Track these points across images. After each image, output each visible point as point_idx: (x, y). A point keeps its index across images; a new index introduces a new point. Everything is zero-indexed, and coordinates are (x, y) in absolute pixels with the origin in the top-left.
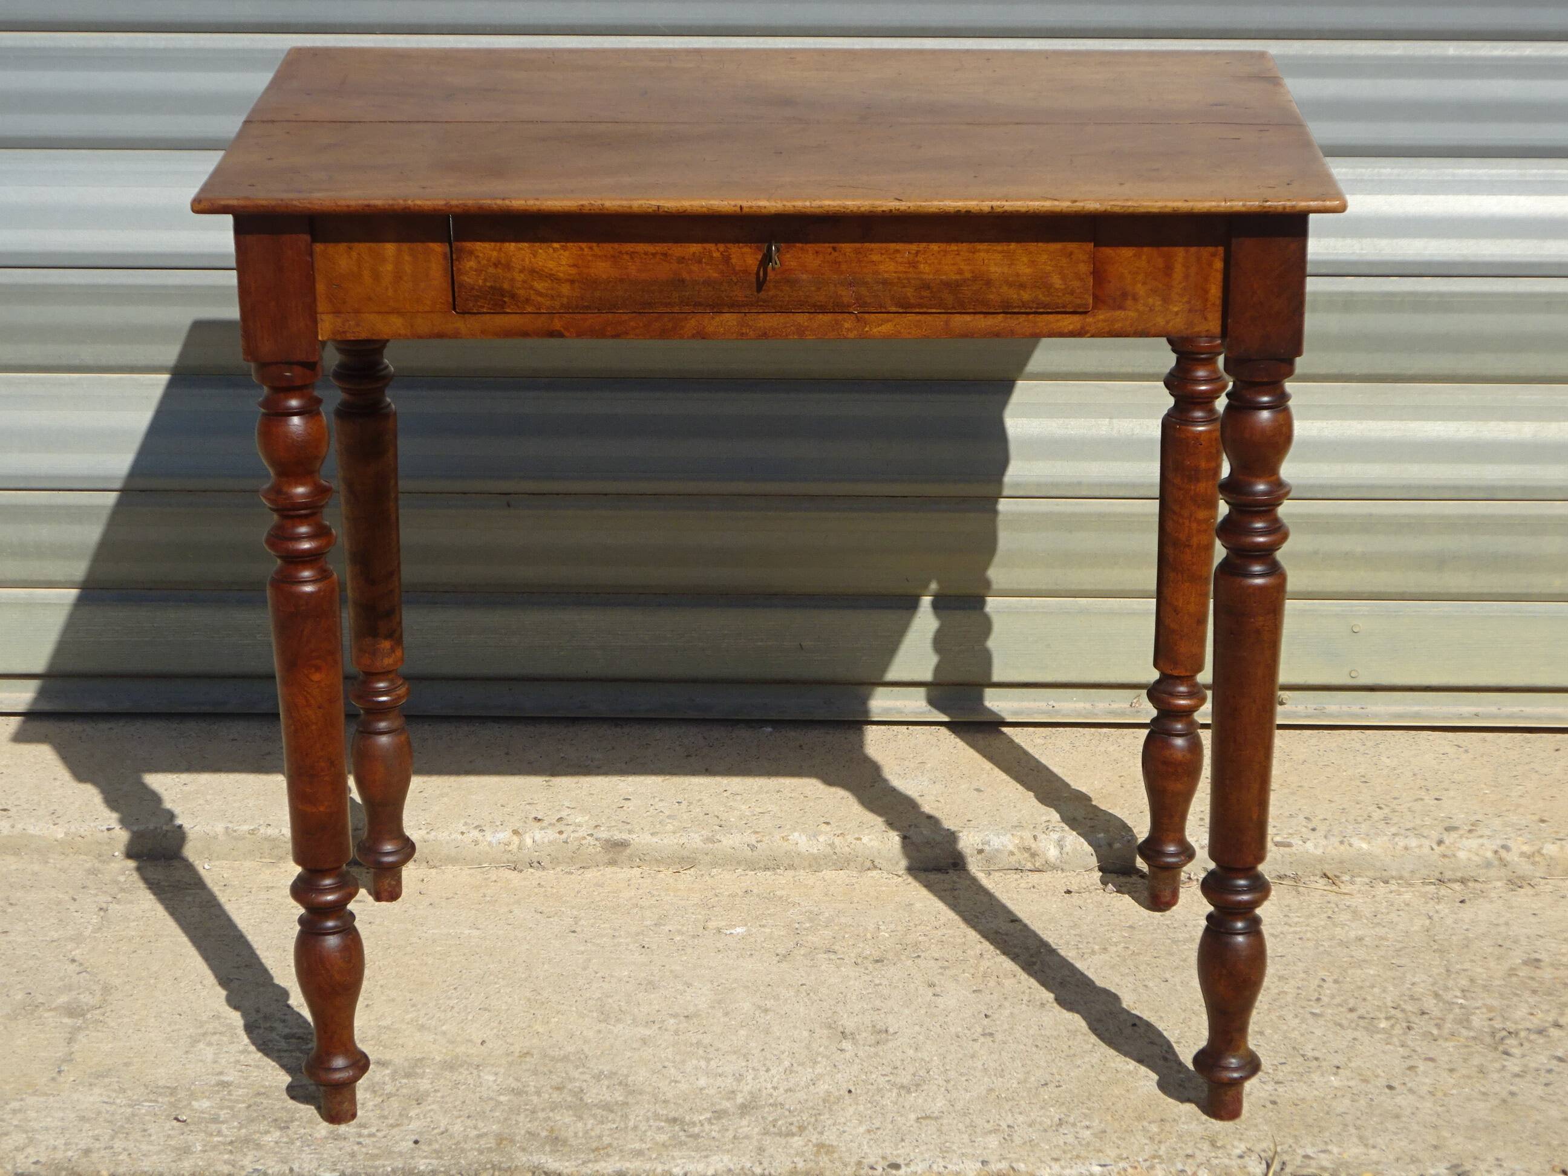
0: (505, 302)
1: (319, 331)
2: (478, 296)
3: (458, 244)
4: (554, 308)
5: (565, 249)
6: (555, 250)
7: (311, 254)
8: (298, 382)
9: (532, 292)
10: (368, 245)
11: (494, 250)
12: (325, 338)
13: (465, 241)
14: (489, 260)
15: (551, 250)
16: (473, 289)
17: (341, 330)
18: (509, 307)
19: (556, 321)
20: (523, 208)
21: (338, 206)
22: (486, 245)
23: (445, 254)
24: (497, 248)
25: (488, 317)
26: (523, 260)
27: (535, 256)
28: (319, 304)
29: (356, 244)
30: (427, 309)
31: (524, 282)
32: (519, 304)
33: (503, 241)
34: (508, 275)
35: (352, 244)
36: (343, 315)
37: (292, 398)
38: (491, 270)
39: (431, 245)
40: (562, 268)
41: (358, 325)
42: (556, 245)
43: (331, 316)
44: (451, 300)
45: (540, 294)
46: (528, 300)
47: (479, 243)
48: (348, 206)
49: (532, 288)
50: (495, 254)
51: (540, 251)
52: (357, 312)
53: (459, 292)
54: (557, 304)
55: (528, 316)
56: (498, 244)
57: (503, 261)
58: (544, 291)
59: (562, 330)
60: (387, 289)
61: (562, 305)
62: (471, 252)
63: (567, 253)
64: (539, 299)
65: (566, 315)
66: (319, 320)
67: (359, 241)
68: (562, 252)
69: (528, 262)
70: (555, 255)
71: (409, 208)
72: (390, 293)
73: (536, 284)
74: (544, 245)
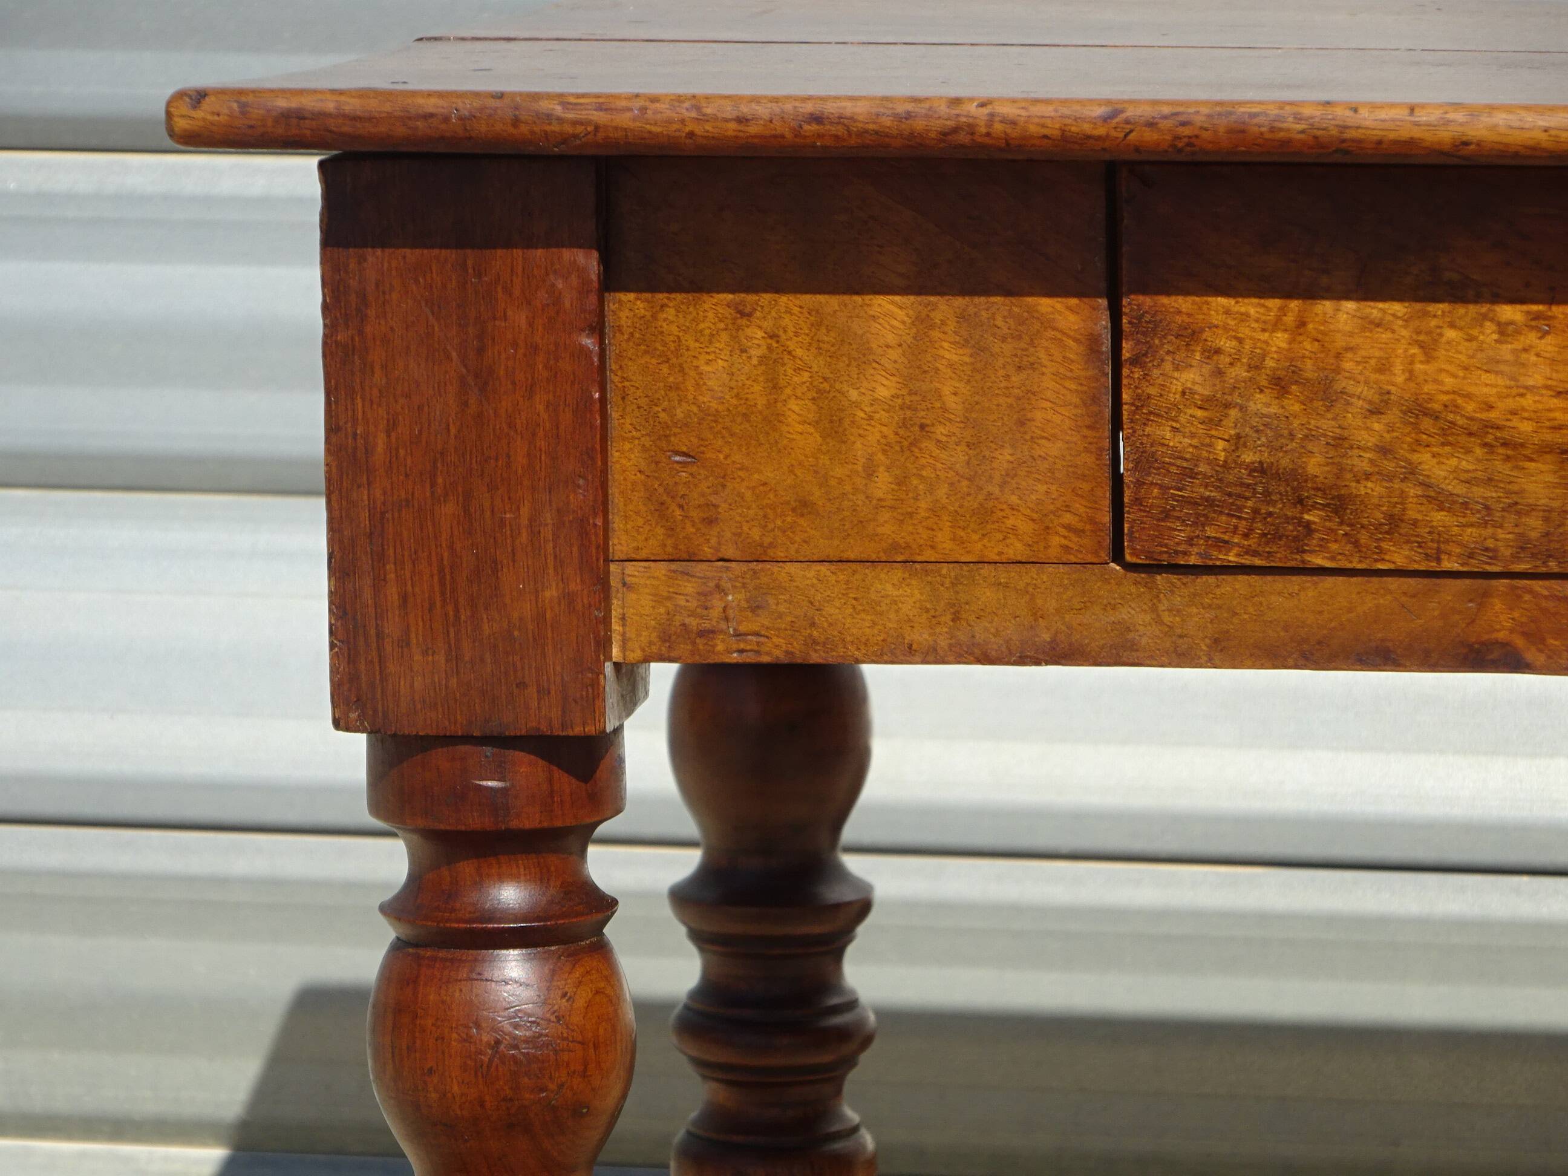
0: (1308, 525)
1: (616, 626)
2: (1210, 502)
3: (1147, 301)
4: (1493, 554)
5: (1541, 325)
6: (1504, 330)
7: (598, 329)
8: (529, 819)
9: (1413, 491)
10: (808, 300)
11: (1277, 325)
12: (635, 655)
13: (1168, 293)
14: (1255, 367)
15: (1489, 333)
16: (1193, 475)
17: (693, 622)
18: (1323, 546)
19: (1498, 605)
20: (1405, 134)
21: (703, 119)
22: (1250, 306)
23: (1093, 342)
24: (1289, 319)
25: (1241, 582)
26: (1383, 367)
27: (1428, 351)
28: (617, 522)
29: (766, 298)
30: (1016, 549)
31: (1384, 450)
32: (1364, 537)
33: (1311, 293)
34: (1326, 424)
35: (751, 298)
36: (700, 568)
37: (501, 878)
38: (1262, 403)
39: (1046, 304)
40: (1528, 401)
41: (755, 609)
42: (1509, 312)
43: (661, 569)
44: (1107, 518)
45: (1438, 499)
46: (1394, 523)
47: (1222, 300)
48: (741, 120)
49: (1411, 472)
50: (1280, 340)
51: (1451, 334)
52: (759, 556)
53: (1139, 484)
54: (1503, 538)
55: (1393, 583)
56: (1294, 304)
57: (1309, 369)
58: (1460, 489)
59: (1519, 642)
60: (870, 472)
61: (1523, 546)
62: (1190, 335)
63: (1548, 345)
64: (1439, 517)
65: (1537, 585)
66: (614, 582)
67: (778, 289)
68: (1532, 337)
69: (1400, 379)
70: (1506, 351)
71: (971, 129)
72: (882, 484)
73: (1425, 459)
74: (1467, 312)
